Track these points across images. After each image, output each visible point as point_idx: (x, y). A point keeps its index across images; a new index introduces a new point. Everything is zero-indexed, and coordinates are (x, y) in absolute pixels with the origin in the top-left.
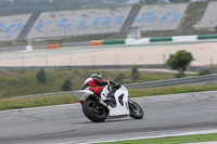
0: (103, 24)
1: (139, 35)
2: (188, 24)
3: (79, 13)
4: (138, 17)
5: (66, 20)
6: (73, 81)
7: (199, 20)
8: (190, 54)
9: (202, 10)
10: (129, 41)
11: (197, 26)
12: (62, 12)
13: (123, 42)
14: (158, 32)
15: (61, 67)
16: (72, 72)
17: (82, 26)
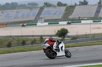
0: (26, 16)
1: (43, 21)
2: (66, 16)
3: (15, 11)
4: (43, 13)
5: (8, 14)
6: (12, 43)
7: (71, 14)
8: (67, 30)
9: (72, 10)
10: (39, 24)
11: (70, 17)
12: (7, 11)
13: (36, 25)
14: (52, 20)
15: (7, 36)
16: (12, 38)
17: (16, 17)
